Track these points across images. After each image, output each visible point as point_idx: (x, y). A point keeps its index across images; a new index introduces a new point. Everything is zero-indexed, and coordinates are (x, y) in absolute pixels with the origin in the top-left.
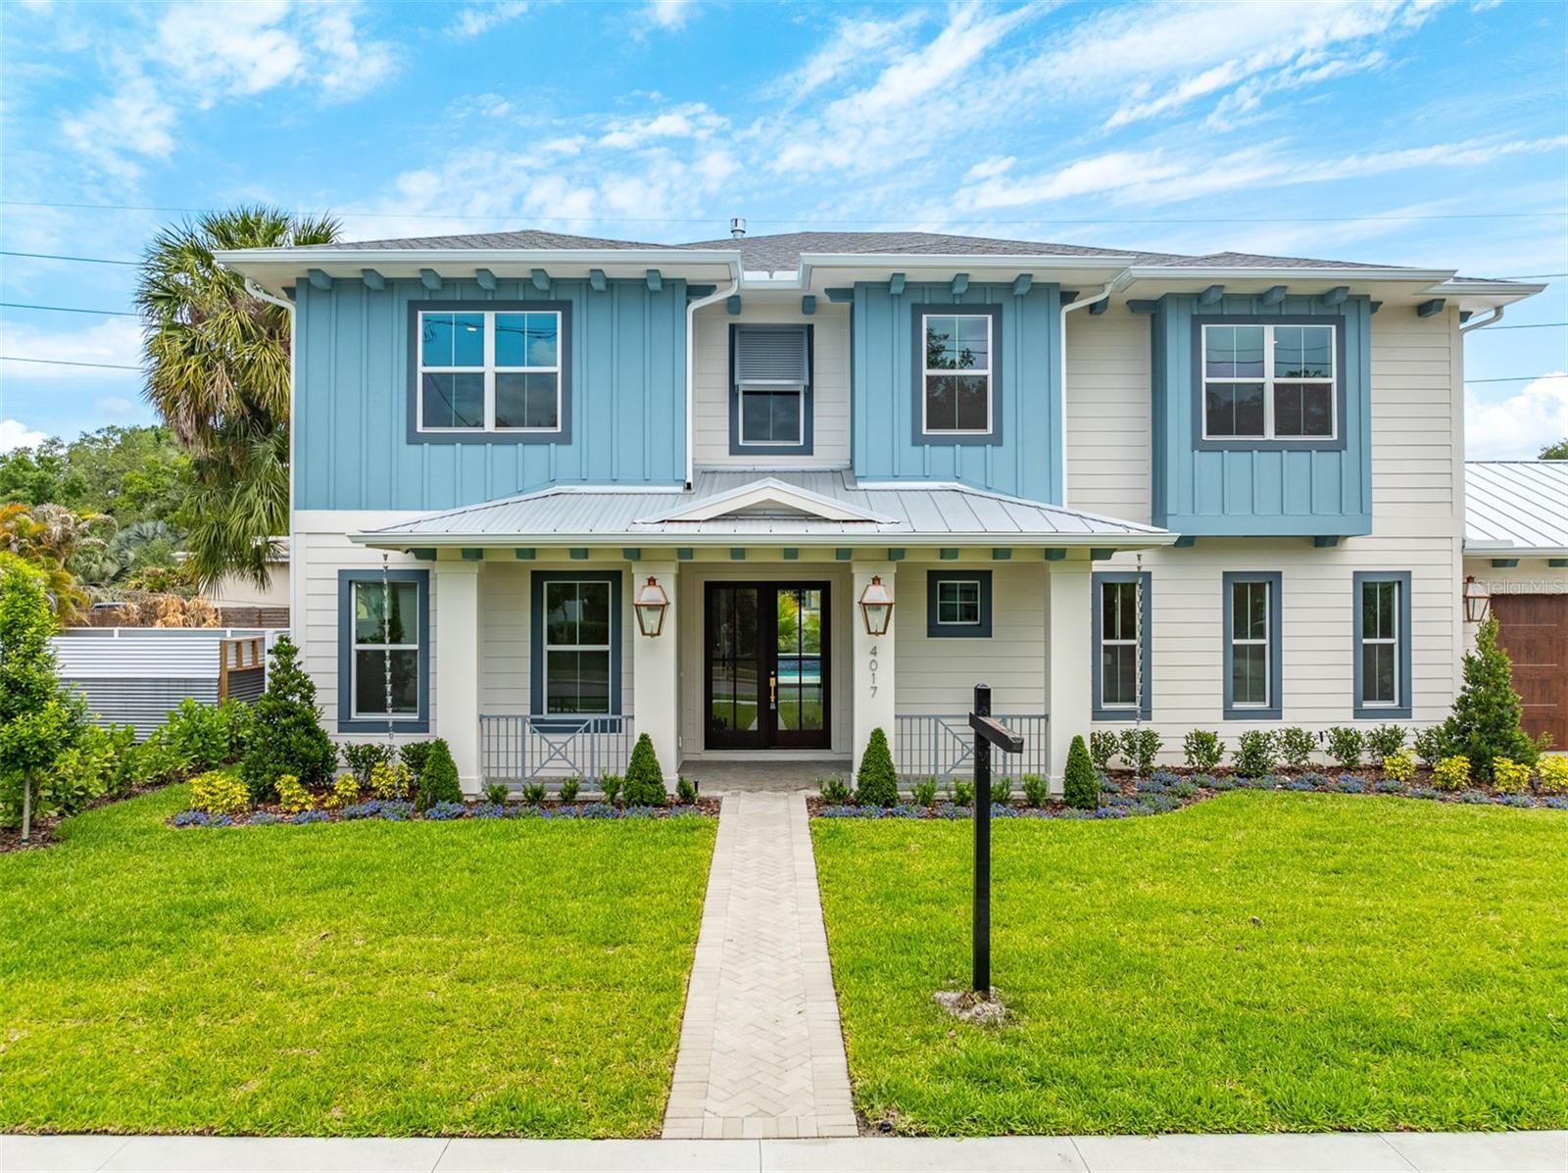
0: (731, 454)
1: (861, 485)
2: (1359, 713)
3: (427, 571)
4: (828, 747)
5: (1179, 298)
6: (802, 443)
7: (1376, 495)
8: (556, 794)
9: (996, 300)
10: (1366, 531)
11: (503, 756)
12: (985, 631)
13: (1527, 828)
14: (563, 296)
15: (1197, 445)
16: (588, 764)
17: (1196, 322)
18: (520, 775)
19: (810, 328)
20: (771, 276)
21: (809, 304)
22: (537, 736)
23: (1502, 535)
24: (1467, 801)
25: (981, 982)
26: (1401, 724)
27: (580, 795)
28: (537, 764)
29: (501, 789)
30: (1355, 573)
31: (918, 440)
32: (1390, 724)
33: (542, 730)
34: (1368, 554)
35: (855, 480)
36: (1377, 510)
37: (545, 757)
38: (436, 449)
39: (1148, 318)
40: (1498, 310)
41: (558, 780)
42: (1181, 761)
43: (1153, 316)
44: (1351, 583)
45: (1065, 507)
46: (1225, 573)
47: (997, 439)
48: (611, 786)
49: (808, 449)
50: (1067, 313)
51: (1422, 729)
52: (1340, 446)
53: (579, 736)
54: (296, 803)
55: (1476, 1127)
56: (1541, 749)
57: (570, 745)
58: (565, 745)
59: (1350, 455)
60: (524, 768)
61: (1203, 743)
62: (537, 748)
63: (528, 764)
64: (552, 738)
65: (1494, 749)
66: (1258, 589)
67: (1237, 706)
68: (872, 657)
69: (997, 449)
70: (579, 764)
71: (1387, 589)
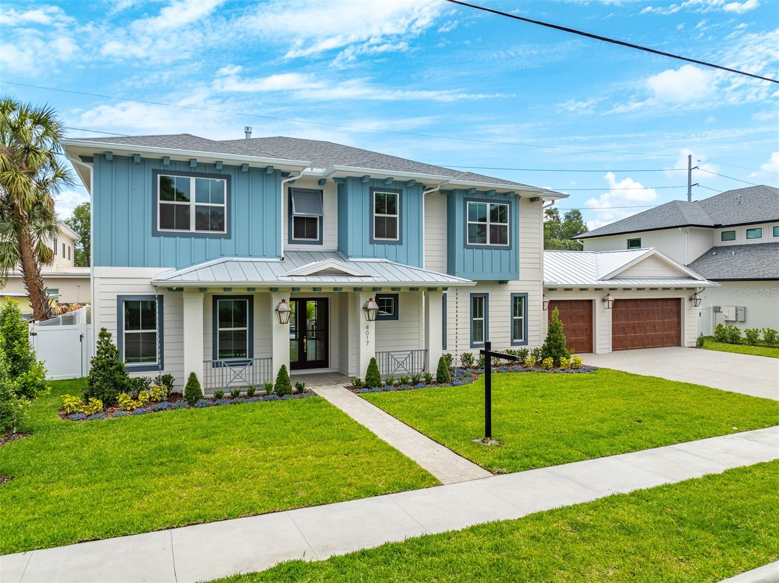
0: (289, 243)
1: (350, 259)
2: (513, 344)
3: (163, 296)
4: (327, 366)
5: (460, 191)
6: (318, 240)
7: (521, 266)
8: (246, 393)
9: (400, 188)
10: (518, 279)
11: (213, 378)
12: (395, 317)
13: (578, 379)
14: (227, 173)
15: (466, 246)
16: (251, 379)
17: (465, 200)
18: (221, 386)
19: (322, 191)
20: (312, 170)
21: (322, 182)
22: (228, 368)
23: (554, 281)
24: (556, 373)
25: (488, 433)
26: (527, 347)
27: (256, 392)
28: (229, 381)
29: (221, 392)
30: (511, 293)
31: (372, 242)
32: (523, 347)
33: (230, 366)
34: (515, 287)
35: (348, 257)
36: (521, 271)
37: (232, 377)
38: (166, 239)
39: (446, 197)
40: (553, 201)
41: (245, 387)
42: (460, 364)
43: (448, 196)
44: (510, 297)
45: (424, 269)
46: (471, 294)
47: (400, 243)
48: (268, 387)
49: (320, 243)
50: (425, 195)
51: (533, 348)
52: (509, 248)
53: (247, 367)
54: (129, 406)
55: (628, 452)
56: (571, 353)
57: (243, 372)
58: (241, 372)
59: (513, 251)
60: (222, 382)
61: (467, 358)
62: (228, 374)
63: (225, 381)
64: (235, 369)
65: (559, 354)
66: (481, 299)
67: (475, 343)
68: (367, 330)
69: (400, 246)
70: (247, 380)
71: (520, 298)
